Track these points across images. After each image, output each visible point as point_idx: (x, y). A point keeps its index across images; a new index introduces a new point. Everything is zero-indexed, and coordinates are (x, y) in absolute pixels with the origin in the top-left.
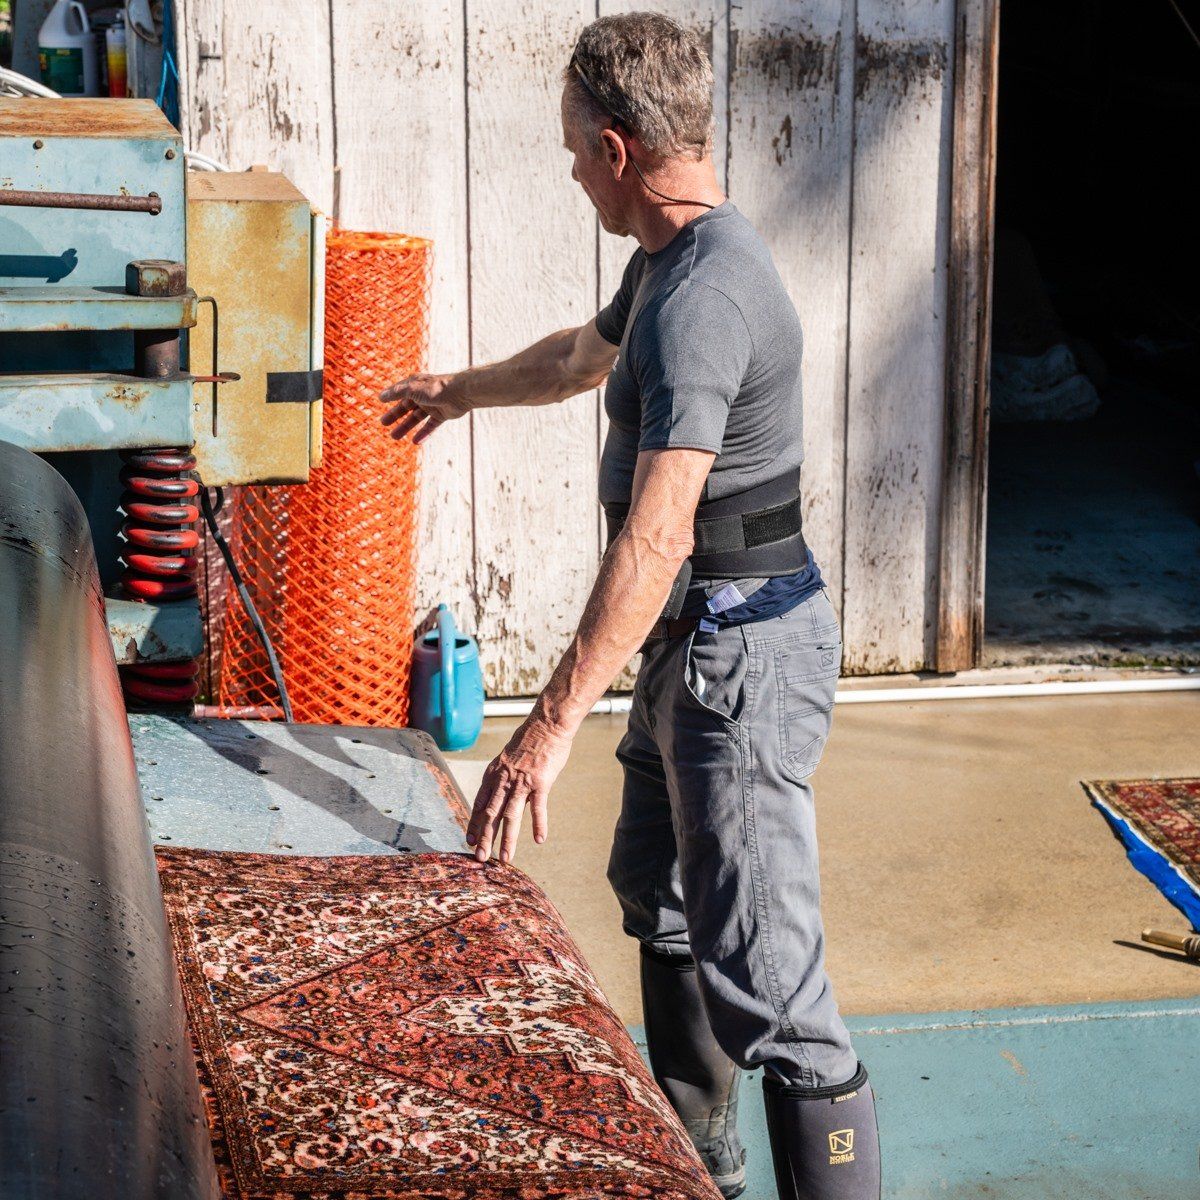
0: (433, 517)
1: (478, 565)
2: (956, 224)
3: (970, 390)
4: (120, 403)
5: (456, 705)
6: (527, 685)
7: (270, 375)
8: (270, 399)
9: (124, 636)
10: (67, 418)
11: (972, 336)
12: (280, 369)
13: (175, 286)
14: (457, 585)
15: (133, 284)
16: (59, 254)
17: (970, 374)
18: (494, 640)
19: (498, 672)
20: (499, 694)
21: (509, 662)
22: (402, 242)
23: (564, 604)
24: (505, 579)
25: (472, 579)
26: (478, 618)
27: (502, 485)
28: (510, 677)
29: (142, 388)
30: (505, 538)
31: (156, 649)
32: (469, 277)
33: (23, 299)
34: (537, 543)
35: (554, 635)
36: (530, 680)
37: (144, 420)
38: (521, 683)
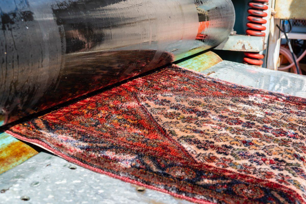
9: (242, 43)
31: (250, 48)
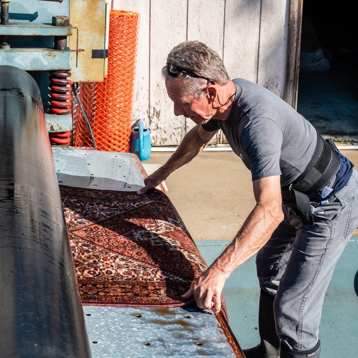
0: (138, 94)
1: (150, 108)
2: (291, 13)
3: (294, 61)
4: (50, 57)
5: (143, 148)
6: (164, 143)
7: (93, 50)
8: (93, 57)
9: (49, 124)
10: (34, 61)
11: (295, 45)
12: (96, 49)
13: (66, 24)
14: (144, 113)
15: (54, 23)
16: (33, 13)
17: (294, 56)
18: (155, 130)
19: (155, 139)
20: (156, 145)
21: (159, 136)
22: (131, 14)
23: (175, 120)
24: (158, 112)
25: (148, 112)
26: (150, 123)
27: (158, 85)
28: (159, 140)
29: (56, 53)
30: (158, 101)
31: (59, 128)
32: (150, 24)
33: (22, 26)
34: (168, 102)
35: (172, 129)
36: (164, 141)
37: (57, 62)
38: (162, 142)
